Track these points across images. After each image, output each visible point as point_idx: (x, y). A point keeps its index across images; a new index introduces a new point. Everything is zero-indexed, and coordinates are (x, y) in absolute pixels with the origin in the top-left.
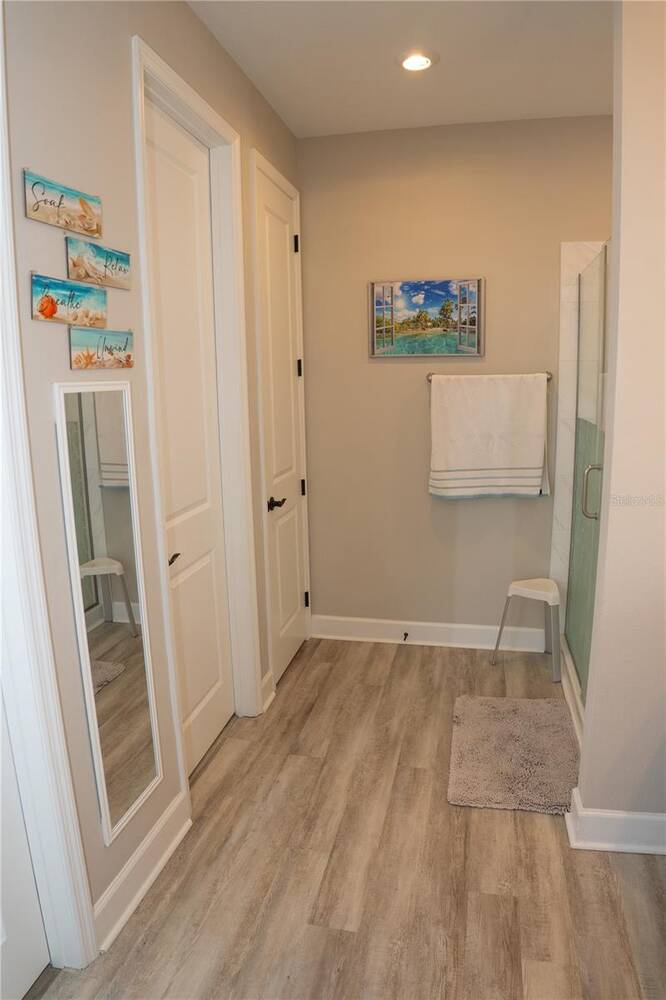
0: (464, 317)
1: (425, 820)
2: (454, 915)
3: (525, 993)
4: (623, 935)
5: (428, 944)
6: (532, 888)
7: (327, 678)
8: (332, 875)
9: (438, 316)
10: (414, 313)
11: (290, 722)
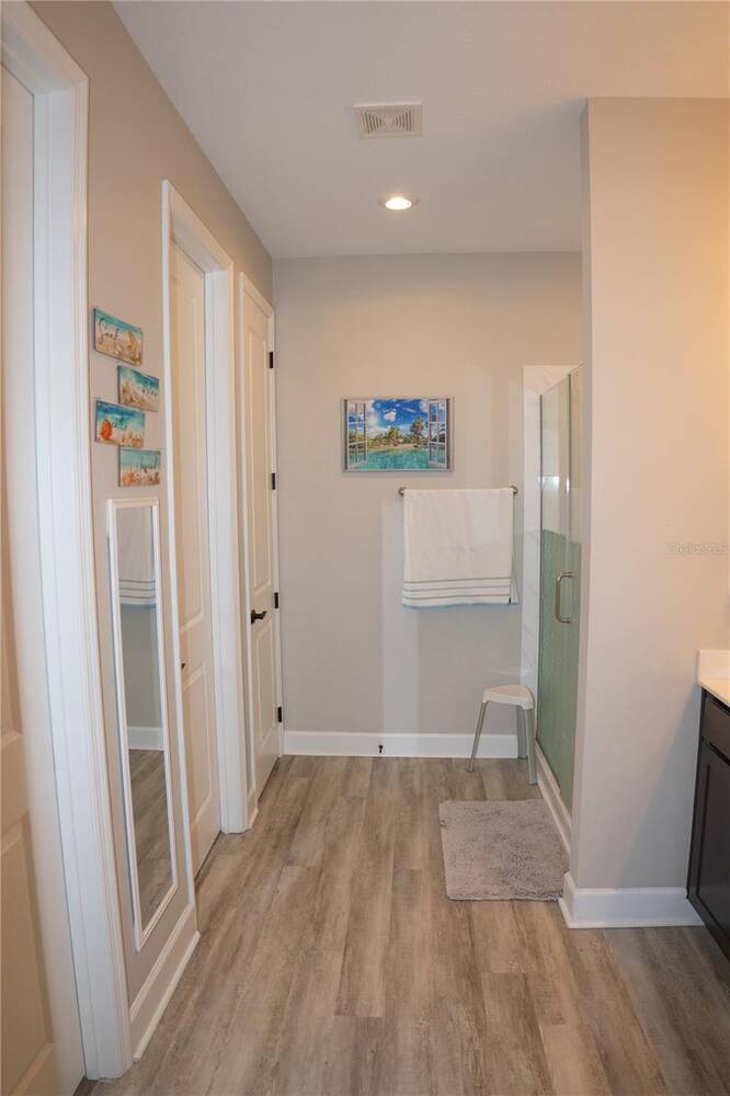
0: (434, 434)
1: (429, 915)
2: (470, 993)
3: (546, 1051)
4: (625, 996)
5: (452, 1020)
6: (538, 964)
7: (307, 793)
8: (351, 970)
9: (409, 433)
10: (386, 430)
11: (279, 836)
